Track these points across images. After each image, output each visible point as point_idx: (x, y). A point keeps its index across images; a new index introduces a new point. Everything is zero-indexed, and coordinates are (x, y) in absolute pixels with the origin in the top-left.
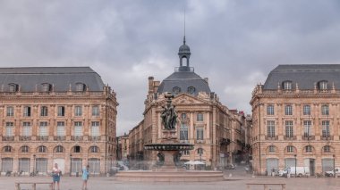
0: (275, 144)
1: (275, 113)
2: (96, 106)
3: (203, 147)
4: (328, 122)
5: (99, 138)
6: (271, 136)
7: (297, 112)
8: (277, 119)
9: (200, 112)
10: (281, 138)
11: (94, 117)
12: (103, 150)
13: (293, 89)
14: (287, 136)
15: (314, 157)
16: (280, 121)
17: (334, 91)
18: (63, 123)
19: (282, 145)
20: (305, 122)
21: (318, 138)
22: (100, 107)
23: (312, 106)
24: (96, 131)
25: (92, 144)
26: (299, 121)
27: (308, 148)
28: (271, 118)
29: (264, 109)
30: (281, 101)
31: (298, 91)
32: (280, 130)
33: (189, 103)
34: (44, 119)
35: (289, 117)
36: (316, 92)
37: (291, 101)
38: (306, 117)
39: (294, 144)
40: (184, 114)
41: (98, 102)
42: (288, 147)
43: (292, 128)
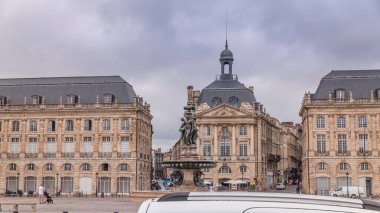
0: (326, 161)
1: (326, 125)
2: (126, 119)
3: (247, 165)
5: (129, 155)
6: (321, 151)
7: (351, 124)
8: (329, 132)
9: (243, 125)
10: (333, 153)
11: (123, 131)
12: (133, 167)
13: (347, 98)
14: (340, 152)
15: (371, 176)
16: (332, 134)
19: (333, 162)
20: (361, 136)
21: (375, 153)
22: (130, 121)
23: (369, 118)
24: (125, 147)
25: (121, 162)
26: (353, 135)
27: (364, 165)
28: (321, 131)
29: (313, 121)
30: (333, 111)
31: (352, 100)
32: (332, 145)
33: (230, 115)
35: (342, 130)
36: (372, 101)
37: (344, 112)
38: (362, 130)
39: (347, 161)
40: (225, 127)
41: (128, 114)
42: (341, 164)
43: (345, 143)
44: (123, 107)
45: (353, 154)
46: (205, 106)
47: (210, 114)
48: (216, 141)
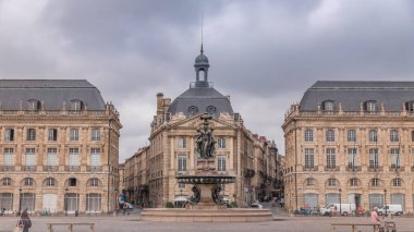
0: (314, 176)
1: (315, 139)
2: (97, 128)
4: (376, 151)
5: (101, 169)
6: (310, 166)
7: (340, 138)
8: (317, 146)
9: (222, 137)
10: (321, 169)
11: (94, 142)
12: (105, 183)
13: (336, 110)
14: (328, 167)
15: (360, 192)
16: (320, 149)
17: (383, 114)
18: (55, 150)
19: (322, 177)
20: (350, 150)
21: (364, 169)
22: (102, 130)
23: (358, 131)
24: (96, 160)
25: (92, 176)
26: (342, 149)
27: (353, 181)
28: (309, 145)
29: (301, 134)
30: (322, 124)
31: (341, 113)
32: (320, 159)
34: (31, 144)
35: (331, 144)
36: (362, 114)
37: (333, 124)
38: (351, 144)
39: (336, 177)
41: (99, 123)
42: (329, 180)
43: (334, 158)
44: (93, 115)
46: (181, 116)
47: (186, 125)
48: (192, 156)
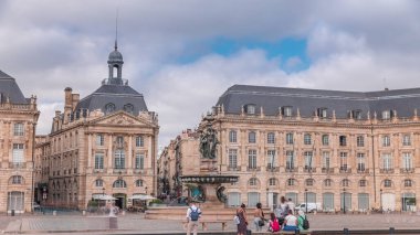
1: (238, 140)
2: (20, 122)
3: (144, 178)
4: (292, 152)
5: (24, 165)
6: (233, 166)
7: (261, 140)
8: (240, 147)
9: (140, 135)
10: (244, 169)
11: (16, 137)
13: (257, 113)
14: (250, 167)
15: (278, 191)
16: (243, 150)
17: (298, 118)
19: (245, 177)
20: (269, 151)
21: (282, 170)
22: (26, 125)
23: (277, 134)
24: (18, 156)
25: (14, 173)
26: (263, 150)
27: (272, 181)
28: (233, 146)
29: (226, 135)
30: (245, 126)
31: (262, 116)
32: (243, 160)
33: (127, 124)
36: (281, 118)
37: (256, 127)
38: (271, 147)
39: (257, 177)
40: (120, 137)
41: (23, 117)
42: (251, 179)
43: (255, 158)
44: (17, 109)
45: (263, 169)
46: (99, 113)
47: (105, 122)
48: (110, 152)
